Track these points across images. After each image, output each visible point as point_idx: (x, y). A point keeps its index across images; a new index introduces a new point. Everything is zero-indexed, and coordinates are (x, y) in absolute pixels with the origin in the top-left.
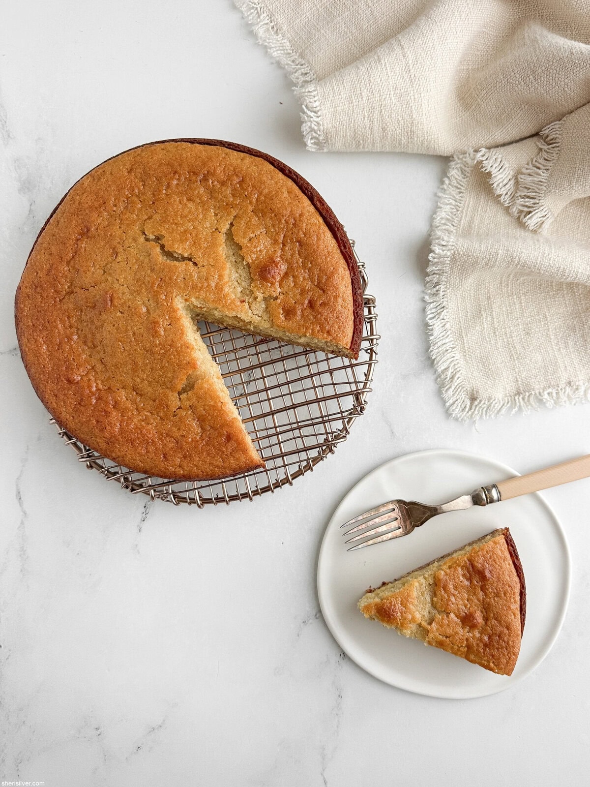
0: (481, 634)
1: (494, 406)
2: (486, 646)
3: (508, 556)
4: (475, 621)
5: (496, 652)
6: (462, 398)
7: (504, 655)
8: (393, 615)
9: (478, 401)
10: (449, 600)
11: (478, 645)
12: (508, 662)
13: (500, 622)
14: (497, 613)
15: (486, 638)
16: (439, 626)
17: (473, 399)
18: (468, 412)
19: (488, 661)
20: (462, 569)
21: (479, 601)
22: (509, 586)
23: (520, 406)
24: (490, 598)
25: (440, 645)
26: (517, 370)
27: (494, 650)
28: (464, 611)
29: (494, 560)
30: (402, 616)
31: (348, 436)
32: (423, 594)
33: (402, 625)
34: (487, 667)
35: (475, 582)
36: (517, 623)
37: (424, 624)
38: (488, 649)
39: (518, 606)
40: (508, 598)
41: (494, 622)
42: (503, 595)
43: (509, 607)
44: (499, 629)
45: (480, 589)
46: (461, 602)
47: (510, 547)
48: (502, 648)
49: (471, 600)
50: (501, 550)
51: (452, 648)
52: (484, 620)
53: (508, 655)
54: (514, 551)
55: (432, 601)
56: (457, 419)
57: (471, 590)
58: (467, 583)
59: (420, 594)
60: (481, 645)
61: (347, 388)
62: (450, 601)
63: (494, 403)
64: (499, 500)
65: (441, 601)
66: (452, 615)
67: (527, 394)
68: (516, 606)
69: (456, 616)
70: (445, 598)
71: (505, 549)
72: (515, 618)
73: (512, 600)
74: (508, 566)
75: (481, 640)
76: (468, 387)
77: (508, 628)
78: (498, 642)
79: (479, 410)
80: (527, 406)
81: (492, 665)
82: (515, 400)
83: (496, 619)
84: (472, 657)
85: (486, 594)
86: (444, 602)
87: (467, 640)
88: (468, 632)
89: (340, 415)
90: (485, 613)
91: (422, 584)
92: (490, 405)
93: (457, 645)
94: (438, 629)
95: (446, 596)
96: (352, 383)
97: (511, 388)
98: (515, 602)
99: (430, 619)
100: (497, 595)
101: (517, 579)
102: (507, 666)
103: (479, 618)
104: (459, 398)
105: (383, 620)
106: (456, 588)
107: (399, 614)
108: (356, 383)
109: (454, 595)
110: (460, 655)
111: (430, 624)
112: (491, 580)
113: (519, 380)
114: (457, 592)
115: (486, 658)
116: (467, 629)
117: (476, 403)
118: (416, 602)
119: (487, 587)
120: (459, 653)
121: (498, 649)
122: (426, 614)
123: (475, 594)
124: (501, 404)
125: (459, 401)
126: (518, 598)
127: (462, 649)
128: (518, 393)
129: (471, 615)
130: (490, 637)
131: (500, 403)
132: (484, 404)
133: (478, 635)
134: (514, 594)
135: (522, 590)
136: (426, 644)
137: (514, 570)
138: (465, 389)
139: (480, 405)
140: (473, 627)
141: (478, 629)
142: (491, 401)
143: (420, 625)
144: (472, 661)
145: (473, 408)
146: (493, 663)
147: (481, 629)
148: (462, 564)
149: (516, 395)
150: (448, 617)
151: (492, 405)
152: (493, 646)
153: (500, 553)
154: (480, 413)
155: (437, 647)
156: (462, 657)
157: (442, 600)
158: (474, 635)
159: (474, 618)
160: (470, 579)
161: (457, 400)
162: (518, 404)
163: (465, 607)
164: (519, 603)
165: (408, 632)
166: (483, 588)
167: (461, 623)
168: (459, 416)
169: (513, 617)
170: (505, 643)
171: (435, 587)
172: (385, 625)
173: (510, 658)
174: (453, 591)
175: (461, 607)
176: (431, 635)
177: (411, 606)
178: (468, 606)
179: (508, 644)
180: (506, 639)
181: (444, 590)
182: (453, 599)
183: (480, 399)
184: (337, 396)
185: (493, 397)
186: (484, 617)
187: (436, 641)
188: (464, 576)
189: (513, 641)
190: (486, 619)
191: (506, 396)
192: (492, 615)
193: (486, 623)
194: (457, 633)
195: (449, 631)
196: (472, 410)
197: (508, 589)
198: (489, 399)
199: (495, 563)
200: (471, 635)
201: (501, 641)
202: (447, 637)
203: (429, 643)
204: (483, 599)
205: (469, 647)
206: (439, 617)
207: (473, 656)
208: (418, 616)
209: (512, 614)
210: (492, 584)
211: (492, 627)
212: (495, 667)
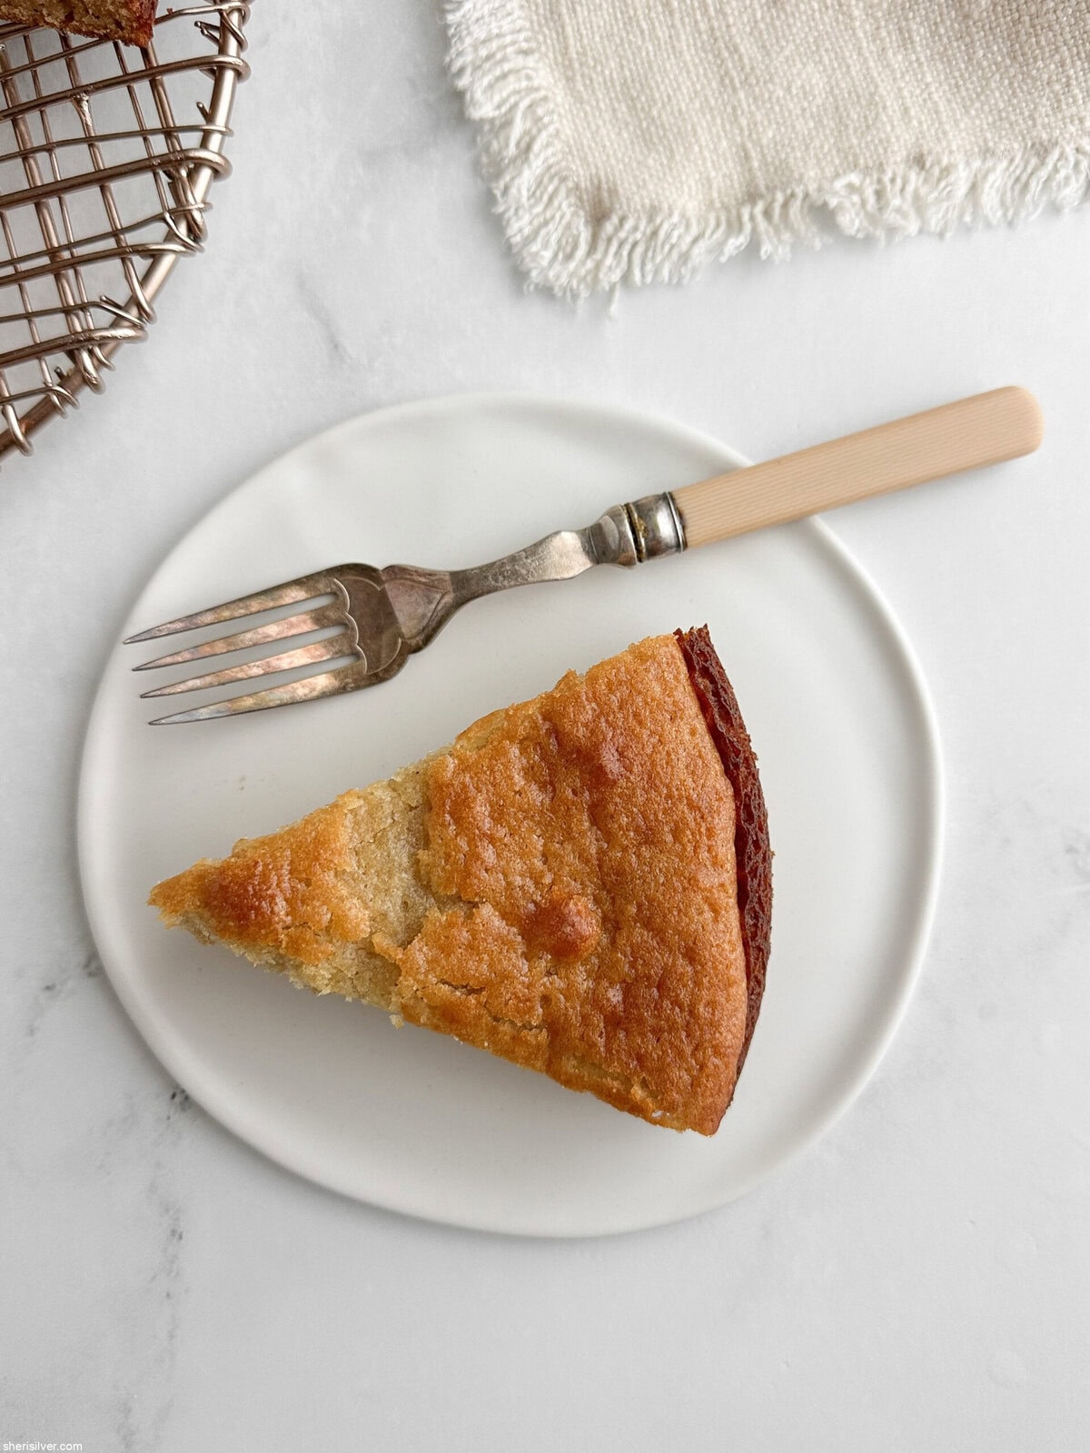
0: (597, 980)
1: (668, 236)
2: (614, 1022)
3: (692, 707)
4: (568, 929)
5: (650, 1045)
6: (562, 218)
7: (680, 1054)
8: (258, 909)
9: (615, 219)
10: (474, 856)
11: (585, 1019)
12: (695, 1083)
13: (659, 933)
14: (651, 900)
15: (615, 996)
16: (435, 951)
17: (598, 217)
18: (583, 263)
19: (628, 1082)
20: (523, 751)
21: (587, 862)
22: (692, 806)
23: (754, 231)
24: (625, 849)
25: (448, 1019)
26: (744, 122)
27: (643, 1035)
28: (530, 896)
29: (636, 715)
30: (292, 912)
31: (148, 327)
32: (379, 839)
33: (295, 946)
34: (622, 1102)
35: (569, 793)
36: (725, 936)
37: (382, 942)
38: (622, 1035)
39: (729, 875)
40: (690, 848)
41: (640, 934)
42: (669, 838)
43: (692, 880)
44: (660, 959)
45: (585, 817)
46: (518, 865)
47: (703, 683)
48: (672, 1028)
49: (556, 856)
50: (661, 679)
51: (493, 1032)
52: (605, 929)
53: (693, 1054)
54: (716, 694)
55: (416, 862)
56: (546, 292)
57: (556, 820)
58: (536, 796)
59: (369, 838)
60: (598, 1020)
61: (133, 150)
62: (478, 857)
63: (666, 227)
64: (681, 545)
65: (447, 861)
66: (486, 911)
67: (780, 197)
68: (721, 878)
69: (504, 916)
70: (458, 849)
71: (676, 678)
72: (716, 920)
73: (704, 855)
74: (687, 737)
75: (595, 1000)
76: (581, 174)
77: (691, 955)
78: (658, 1007)
79: (617, 253)
80: (777, 231)
81: (638, 1093)
82: (739, 217)
83: (648, 924)
84: (570, 1066)
85: (608, 836)
86: (456, 862)
87: (546, 1000)
88: (549, 974)
89: (110, 244)
90: (607, 906)
91: (380, 805)
92: (655, 233)
93: (512, 1022)
94: (432, 962)
95: (463, 843)
96: (154, 132)
97: (726, 178)
98: (716, 863)
99: (408, 927)
100: (649, 837)
101: (723, 785)
102: (694, 1094)
103: (585, 920)
104: (553, 217)
105: (223, 931)
106: (502, 813)
107: (281, 906)
108: (169, 132)
109: (492, 840)
110: (527, 1061)
111: (405, 944)
112: (622, 782)
113: (753, 154)
114: (501, 832)
115: (615, 1068)
116: (543, 963)
117: (609, 227)
118: (350, 864)
119: (611, 808)
120: (521, 1051)
121: (657, 1032)
122: (392, 908)
123: (568, 836)
124: (694, 231)
125: (551, 226)
126: (727, 852)
127: (530, 1036)
128: (752, 197)
129: (554, 909)
130: (627, 991)
131: (688, 226)
132: (635, 229)
133: (582, 981)
134: (710, 833)
135: (746, 826)
136: (395, 1020)
137: (712, 756)
138: (570, 184)
139: (622, 235)
140: (564, 952)
141: (586, 962)
142: (658, 221)
143: (368, 950)
144: (569, 1082)
145: (601, 247)
146: (644, 1084)
147: (595, 960)
148: (521, 732)
149: (741, 204)
150: (470, 916)
151: (662, 234)
152: (640, 1021)
153: (657, 689)
154: (624, 265)
155: (437, 1028)
156: (533, 1067)
157: (448, 856)
158: (570, 986)
159: (563, 920)
160: (548, 785)
161: (546, 223)
162: (748, 227)
163: (537, 883)
164: (730, 865)
165: (321, 974)
166: (598, 815)
167: (519, 938)
168: (551, 274)
169: (708, 915)
170: (682, 1010)
171: (427, 817)
172: (237, 950)
173: (702, 1067)
174: (487, 824)
175: (518, 881)
176: (409, 984)
177: (329, 877)
178: (547, 880)
179: (692, 1012)
180: (683, 995)
181: (458, 820)
182: (489, 854)
183: (620, 213)
184: (101, 179)
185: (665, 206)
186: (605, 919)
187: (433, 1008)
188: (529, 772)
189: (712, 1004)
190: (613, 924)
191: (711, 205)
192: (633, 910)
193: (613, 942)
194: (505, 977)
195: (479, 969)
196: (598, 256)
197: (690, 817)
198: (653, 212)
199: (640, 723)
200: (559, 983)
201: (667, 1003)
202: (472, 991)
203: (408, 1013)
204: (601, 852)
205: (554, 1026)
206: (437, 916)
207: (574, 1062)
208: (358, 916)
209: (706, 908)
210: (629, 798)
211: (636, 953)
212: (649, 1100)
